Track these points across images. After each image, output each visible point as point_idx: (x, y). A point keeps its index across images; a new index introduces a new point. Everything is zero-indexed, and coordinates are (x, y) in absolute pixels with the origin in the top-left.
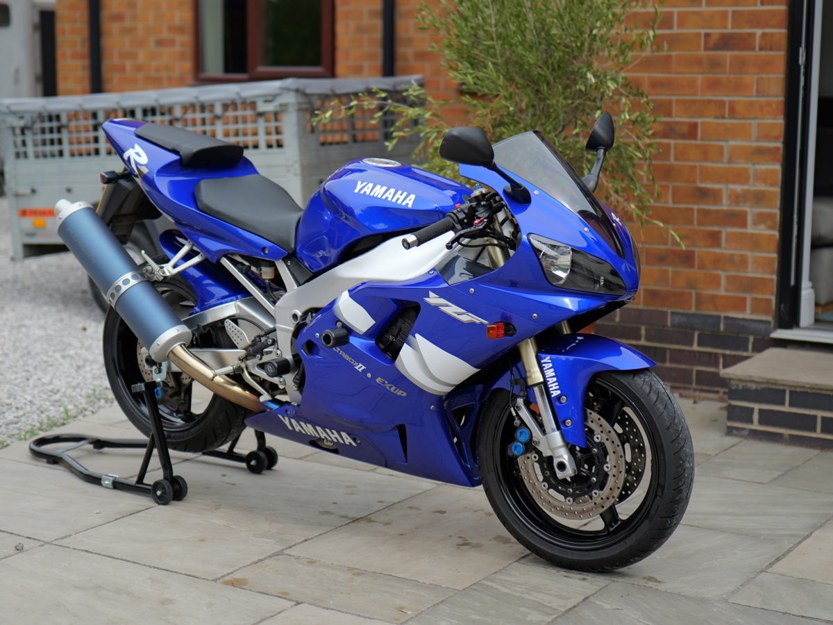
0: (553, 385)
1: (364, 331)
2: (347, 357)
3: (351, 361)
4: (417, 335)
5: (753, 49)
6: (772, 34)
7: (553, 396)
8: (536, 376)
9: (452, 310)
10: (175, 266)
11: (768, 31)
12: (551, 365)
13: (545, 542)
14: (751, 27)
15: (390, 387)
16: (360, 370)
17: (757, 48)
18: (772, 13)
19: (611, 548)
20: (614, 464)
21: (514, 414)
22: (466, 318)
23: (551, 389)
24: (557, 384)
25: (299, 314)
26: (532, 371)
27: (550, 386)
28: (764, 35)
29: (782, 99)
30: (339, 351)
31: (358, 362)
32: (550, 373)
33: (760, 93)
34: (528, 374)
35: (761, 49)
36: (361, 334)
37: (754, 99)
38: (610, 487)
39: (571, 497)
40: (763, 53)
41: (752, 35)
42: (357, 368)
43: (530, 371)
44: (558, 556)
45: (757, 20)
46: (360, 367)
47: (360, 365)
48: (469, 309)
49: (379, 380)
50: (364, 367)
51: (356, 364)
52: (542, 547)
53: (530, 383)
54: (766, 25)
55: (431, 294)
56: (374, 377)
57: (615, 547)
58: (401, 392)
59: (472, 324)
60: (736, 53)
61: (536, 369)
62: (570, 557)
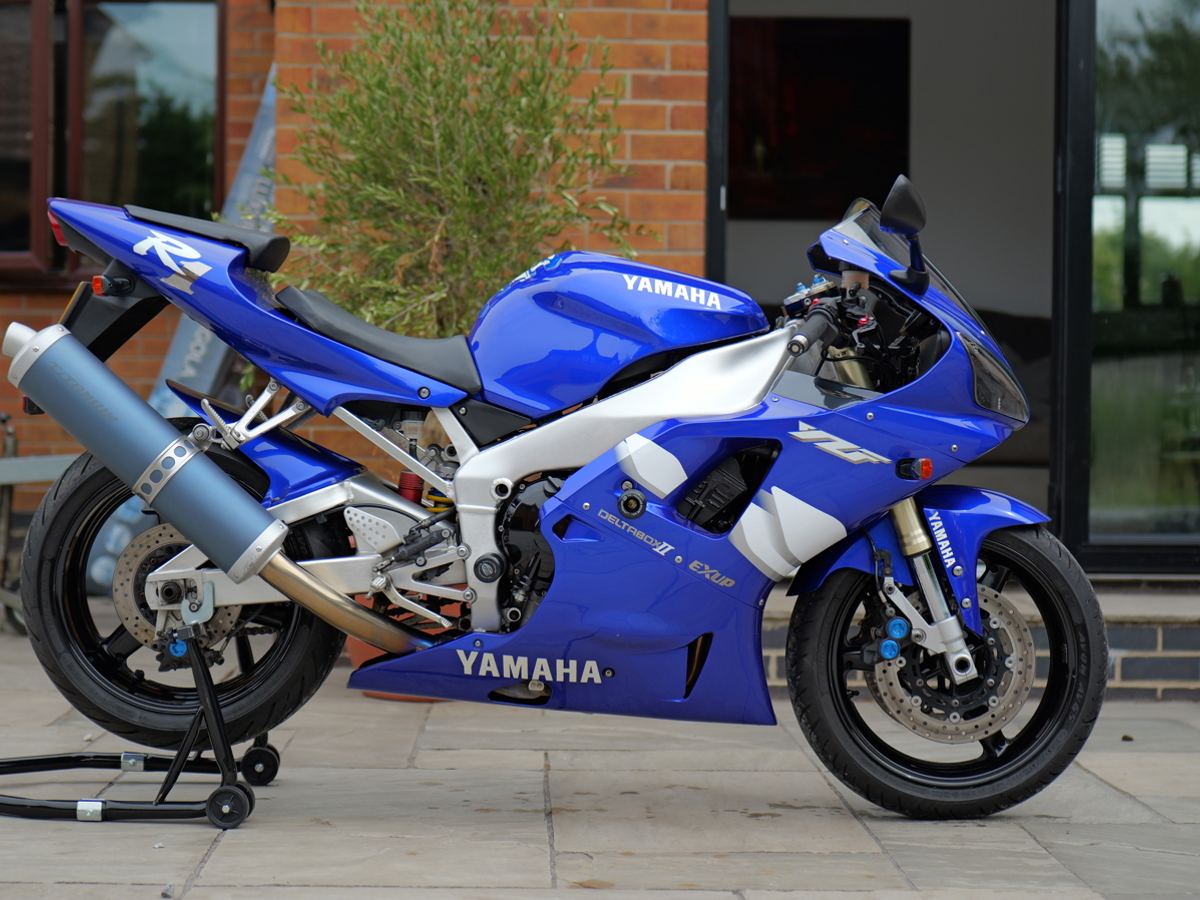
0: (947, 551)
1: (667, 493)
2: (640, 535)
3: (649, 540)
4: (774, 489)
5: (662, 187)
6: (687, 169)
7: (948, 566)
8: (918, 540)
9: (837, 446)
10: (252, 425)
11: (682, 163)
12: (941, 524)
13: (912, 784)
14: (659, 158)
15: (711, 574)
16: (662, 553)
17: (668, 185)
18: (688, 141)
19: (1011, 777)
20: (1020, 657)
21: (884, 599)
22: (859, 456)
23: (944, 557)
24: (950, 549)
25: (509, 484)
26: (912, 534)
27: (943, 552)
28: (677, 169)
29: (701, 254)
30: (627, 527)
31: (661, 541)
32: (941, 535)
33: (672, 245)
34: (906, 540)
35: (674, 187)
36: (662, 497)
37: (665, 254)
38: (1014, 689)
39: (956, 711)
40: (676, 192)
41: (659, 169)
42: (657, 550)
43: (908, 535)
44: (935, 801)
45: (666, 149)
46: (663, 548)
47: (665, 544)
48: (863, 444)
49: (694, 565)
50: (670, 548)
51: (657, 543)
52: (909, 792)
53: (910, 551)
54: (679, 156)
55: (802, 426)
56: (687, 561)
57: (1017, 774)
58: (728, 580)
59: (867, 465)
60: (638, 192)
61: (919, 531)
62: (952, 799)
